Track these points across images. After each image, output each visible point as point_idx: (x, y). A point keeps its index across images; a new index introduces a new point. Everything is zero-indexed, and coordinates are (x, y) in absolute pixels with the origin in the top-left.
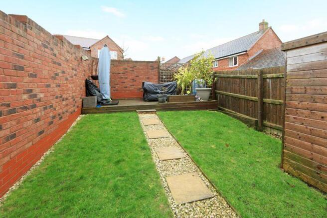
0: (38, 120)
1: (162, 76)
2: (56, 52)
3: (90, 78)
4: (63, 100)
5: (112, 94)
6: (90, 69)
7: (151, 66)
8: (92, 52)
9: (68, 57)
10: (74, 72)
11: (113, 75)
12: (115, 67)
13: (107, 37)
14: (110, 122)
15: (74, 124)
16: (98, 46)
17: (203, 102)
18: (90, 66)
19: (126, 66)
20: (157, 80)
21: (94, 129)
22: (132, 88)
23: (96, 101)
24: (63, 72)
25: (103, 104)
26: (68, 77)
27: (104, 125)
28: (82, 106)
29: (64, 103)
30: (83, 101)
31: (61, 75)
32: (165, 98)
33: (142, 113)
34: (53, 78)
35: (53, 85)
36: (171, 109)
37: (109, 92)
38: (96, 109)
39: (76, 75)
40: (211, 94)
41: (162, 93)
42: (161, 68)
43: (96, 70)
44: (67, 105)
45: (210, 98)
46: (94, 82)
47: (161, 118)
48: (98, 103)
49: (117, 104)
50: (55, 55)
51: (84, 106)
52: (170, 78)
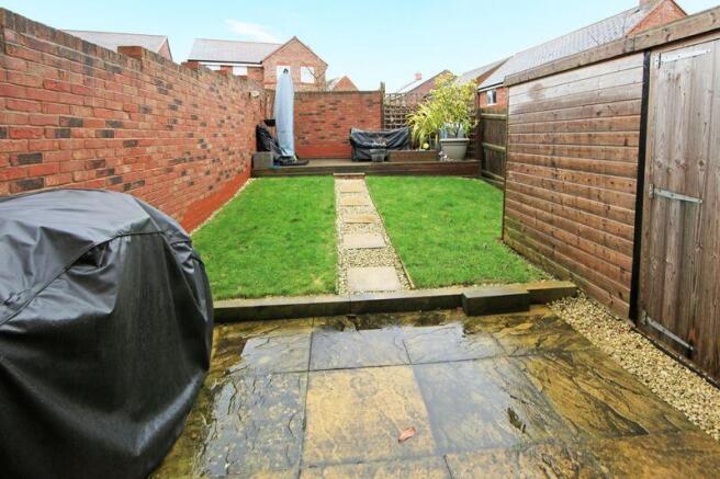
0: (208, 173)
1: (389, 117)
2: (221, 93)
3: (263, 124)
4: (230, 154)
5: (297, 148)
6: (263, 109)
7: (368, 101)
8: (266, 71)
9: (234, 96)
10: (242, 116)
11: (300, 118)
12: (304, 105)
13: (295, 38)
14: (292, 188)
15: (243, 188)
16: (277, 59)
17: (451, 163)
18: (263, 104)
19: (322, 101)
20: (379, 125)
21: (269, 193)
22: (334, 140)
23: (272, 158)
24: (229, 118)
25: (282, 164)
26: (234, 123)
27: (283, 190)
28: (252, 166)
29: (231, 157)
30: (252, 159)
31: (227, 121)
32: (383, 156)
33: (341, 177)
34: (220, 126)
35: (220, 135)
36: (391, 174)
37: (292, 146)
38: (273, 170)
39: (243, 120)
40: (469, 149)
41: (377, 147)
42: (387, 103)
43: (272, 111)
44: (233, 161)
45: (468, 155)
46: (269, 129)
47: (369, 184)
48: (276, 161)
49: (305, 164)
50: (220, 98)
51: (256, 166)
52: (404, 121)
